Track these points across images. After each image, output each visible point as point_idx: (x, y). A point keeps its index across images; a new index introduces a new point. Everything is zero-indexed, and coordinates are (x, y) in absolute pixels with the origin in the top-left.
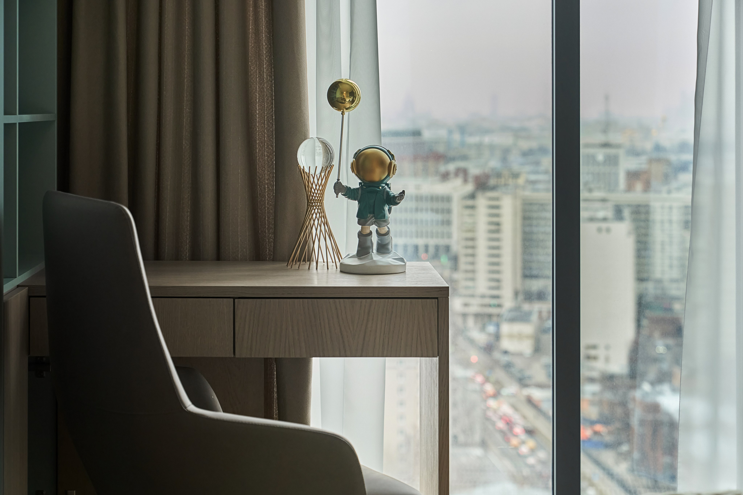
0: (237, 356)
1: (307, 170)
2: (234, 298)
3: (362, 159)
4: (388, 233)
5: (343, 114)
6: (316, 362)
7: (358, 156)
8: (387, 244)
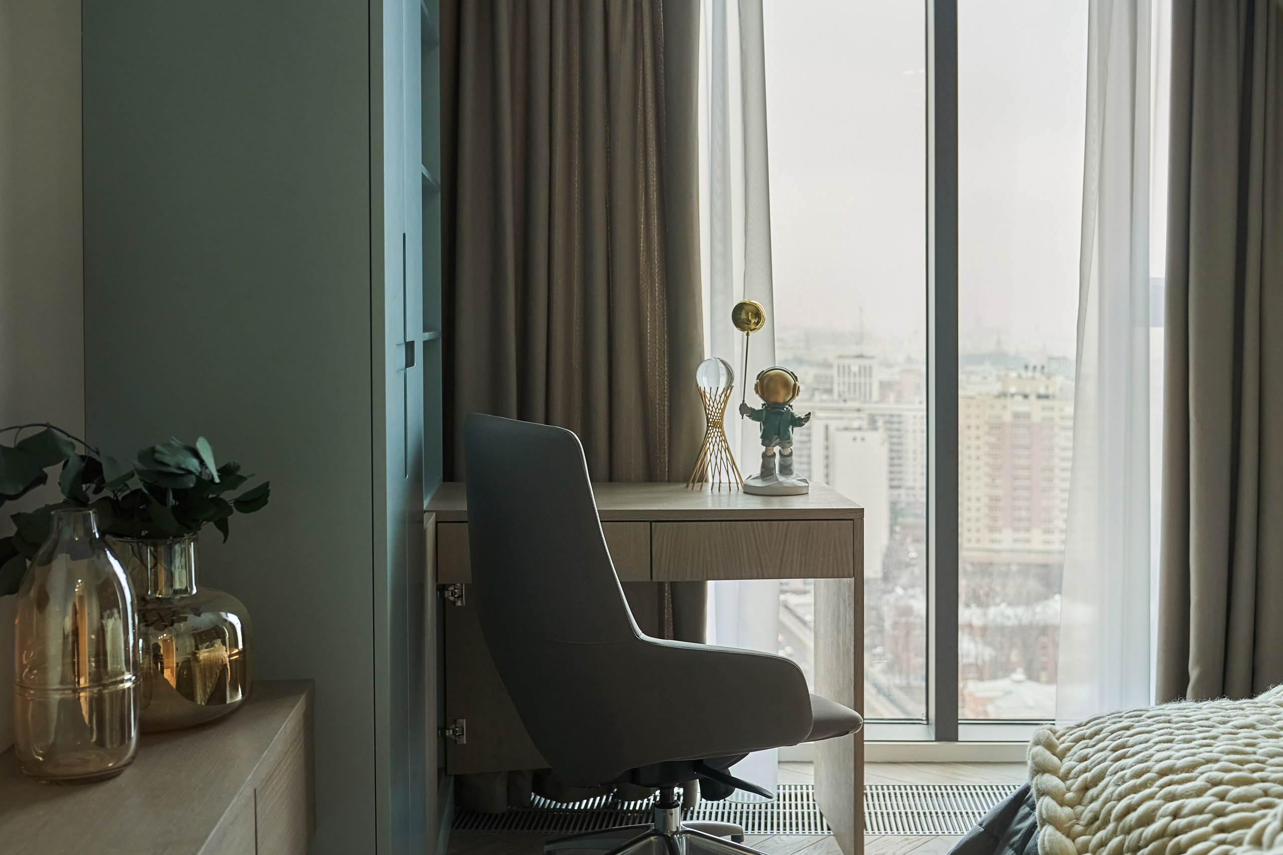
0: (655, 579)
1: (707, 390)
2: (651, 522)
3: (765, 381)
4: (791, 454)
5: (748, 334)
6: (711, 584)
7: (761, 377)
8: (791, 465)
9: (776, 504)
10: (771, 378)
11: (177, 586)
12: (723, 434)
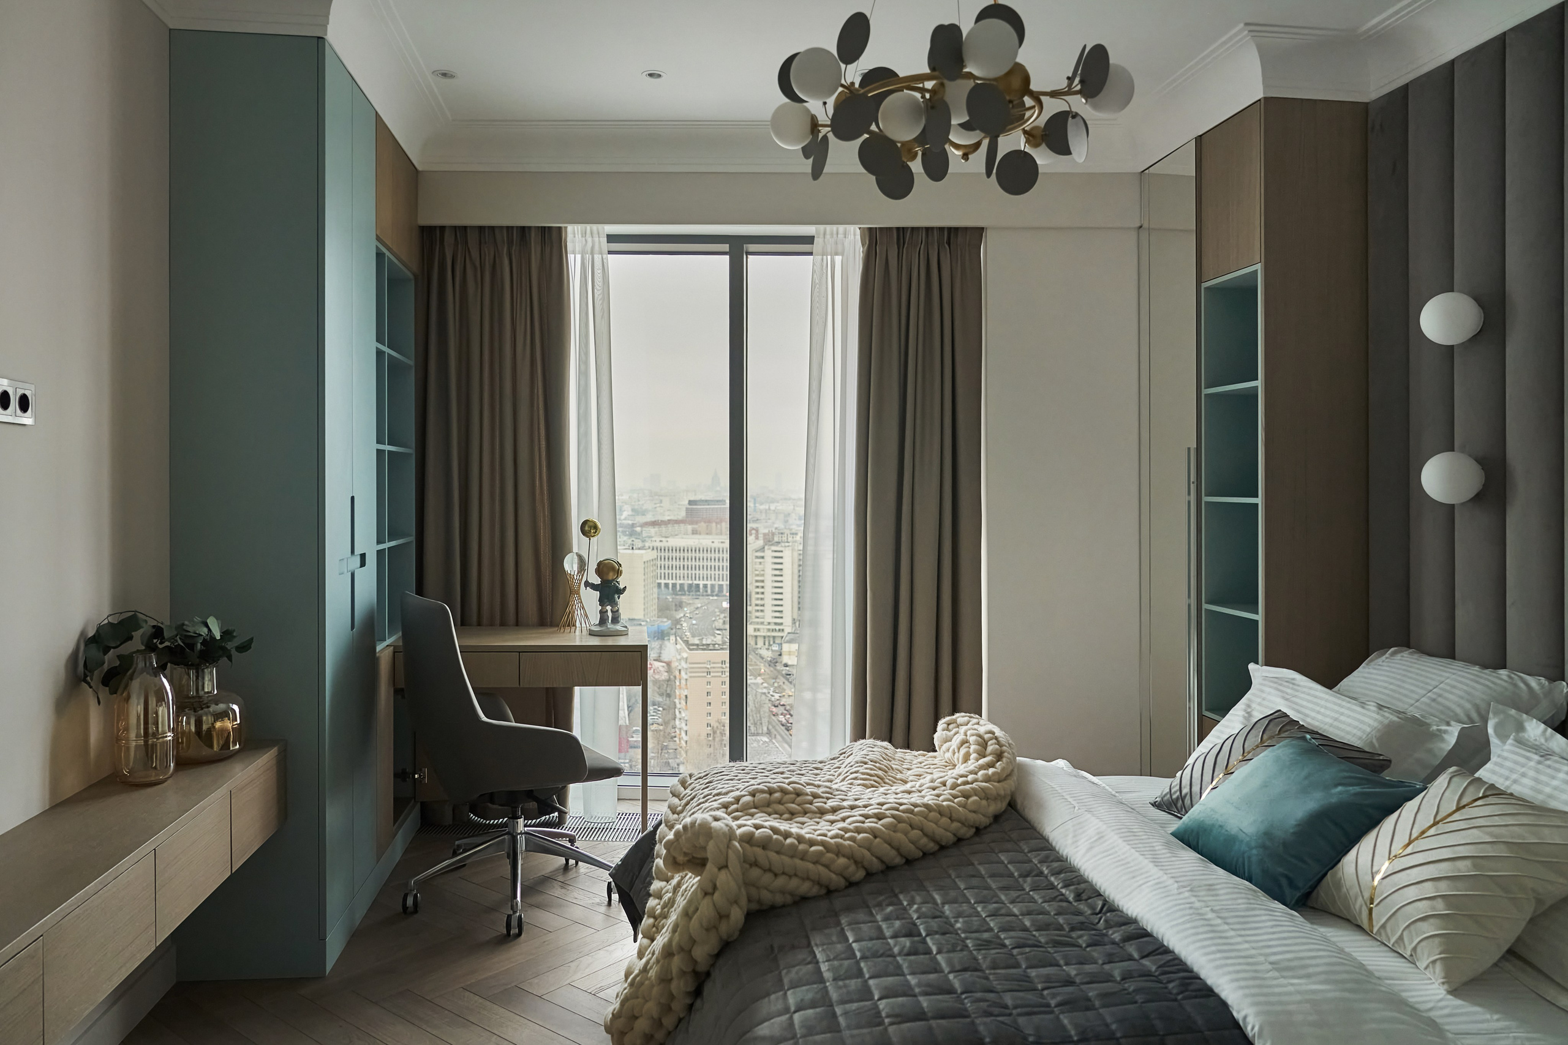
0: (523, 686)
1: (569, 572)
2: (520, 652)
3: (601, 567)
4: (618, 610)
5: (590, 539)
6: (577, 690)
7: (600, 564)
8: (618, 617)
9: (610, 642)
10: (605, 564)
11: (206, 690)
12: (580, 596)
